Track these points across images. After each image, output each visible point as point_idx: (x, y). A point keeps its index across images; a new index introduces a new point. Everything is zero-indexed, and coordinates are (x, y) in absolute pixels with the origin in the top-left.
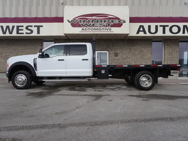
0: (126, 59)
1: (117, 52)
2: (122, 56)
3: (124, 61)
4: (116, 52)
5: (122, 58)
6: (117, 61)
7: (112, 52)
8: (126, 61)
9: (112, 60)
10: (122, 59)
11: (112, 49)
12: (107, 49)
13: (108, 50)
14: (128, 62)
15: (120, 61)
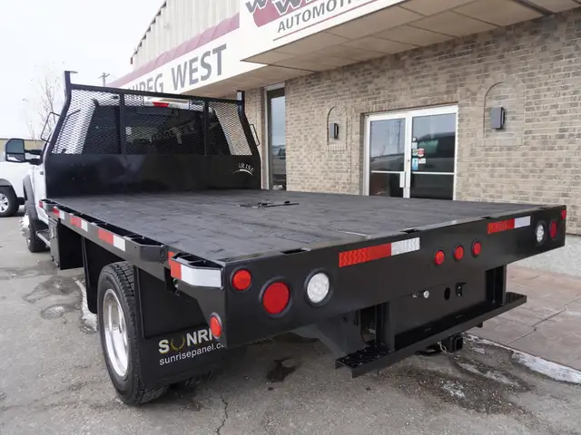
0: (560, 142)
1: (504, 104)
2: (529, 126)
3: (541, 160)
4: (495, 104)
5: (534, 143)
6: (500, 159)
7: (476, 109)
8: (553, 160)
9: (473, 154)
10: (533, 149)
11: (475, 94)
12: (448, 92)
13: (456, 96)
14: (566, 166)
15: (516, 155)
